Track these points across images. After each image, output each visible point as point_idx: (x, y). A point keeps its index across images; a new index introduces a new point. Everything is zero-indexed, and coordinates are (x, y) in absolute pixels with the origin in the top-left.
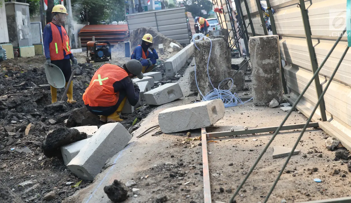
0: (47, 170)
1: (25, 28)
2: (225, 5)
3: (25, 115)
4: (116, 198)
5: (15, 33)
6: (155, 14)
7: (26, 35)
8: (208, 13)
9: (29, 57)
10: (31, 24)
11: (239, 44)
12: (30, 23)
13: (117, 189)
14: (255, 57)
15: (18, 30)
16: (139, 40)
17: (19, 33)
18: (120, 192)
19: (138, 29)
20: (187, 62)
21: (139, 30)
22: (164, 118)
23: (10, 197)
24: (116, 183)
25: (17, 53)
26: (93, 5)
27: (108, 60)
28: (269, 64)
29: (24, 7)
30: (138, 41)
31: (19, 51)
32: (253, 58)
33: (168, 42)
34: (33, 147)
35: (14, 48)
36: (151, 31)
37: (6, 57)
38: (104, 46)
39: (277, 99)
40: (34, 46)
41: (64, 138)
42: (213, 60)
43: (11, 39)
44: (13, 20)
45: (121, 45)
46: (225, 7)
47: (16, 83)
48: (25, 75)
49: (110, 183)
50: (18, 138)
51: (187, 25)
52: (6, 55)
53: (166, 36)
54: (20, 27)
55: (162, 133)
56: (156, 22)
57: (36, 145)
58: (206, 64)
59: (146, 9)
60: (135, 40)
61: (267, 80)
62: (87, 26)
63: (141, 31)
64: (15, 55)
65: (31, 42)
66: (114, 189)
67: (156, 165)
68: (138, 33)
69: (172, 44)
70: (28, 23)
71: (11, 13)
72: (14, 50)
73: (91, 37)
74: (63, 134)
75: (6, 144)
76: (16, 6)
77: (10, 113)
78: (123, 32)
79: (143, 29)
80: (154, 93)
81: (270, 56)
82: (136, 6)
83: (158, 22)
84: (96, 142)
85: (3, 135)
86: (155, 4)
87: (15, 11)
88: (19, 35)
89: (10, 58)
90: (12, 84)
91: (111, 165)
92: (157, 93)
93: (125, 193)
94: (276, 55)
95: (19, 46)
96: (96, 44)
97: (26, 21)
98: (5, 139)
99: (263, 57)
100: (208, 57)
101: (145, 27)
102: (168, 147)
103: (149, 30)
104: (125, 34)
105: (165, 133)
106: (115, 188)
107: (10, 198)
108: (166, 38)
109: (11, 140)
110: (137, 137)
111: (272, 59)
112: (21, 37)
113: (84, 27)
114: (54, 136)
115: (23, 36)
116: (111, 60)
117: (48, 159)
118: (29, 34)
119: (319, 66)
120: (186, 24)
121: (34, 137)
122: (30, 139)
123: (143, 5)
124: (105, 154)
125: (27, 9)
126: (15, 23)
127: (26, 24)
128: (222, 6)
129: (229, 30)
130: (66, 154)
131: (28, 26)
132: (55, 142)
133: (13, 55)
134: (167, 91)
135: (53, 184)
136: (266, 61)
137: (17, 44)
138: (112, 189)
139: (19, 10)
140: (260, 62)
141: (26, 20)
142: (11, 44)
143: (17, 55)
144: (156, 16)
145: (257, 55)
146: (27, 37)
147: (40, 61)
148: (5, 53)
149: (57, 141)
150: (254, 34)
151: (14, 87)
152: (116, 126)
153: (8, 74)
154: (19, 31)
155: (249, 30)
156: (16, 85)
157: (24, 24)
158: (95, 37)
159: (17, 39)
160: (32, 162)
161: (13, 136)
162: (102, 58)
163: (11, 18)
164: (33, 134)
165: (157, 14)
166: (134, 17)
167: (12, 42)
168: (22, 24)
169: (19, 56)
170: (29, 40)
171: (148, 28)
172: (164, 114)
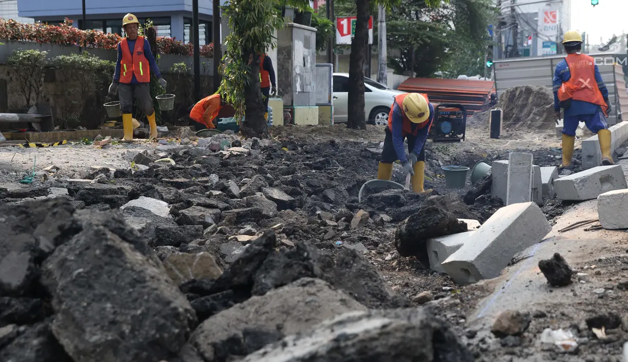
0: (405, 272)
1: (306, 72)
3: (334, 207)
4: (556, 278)
5: (289, 80)
6: (552, 62)
7: (307, 85)
9: (311, 125)
10: (317, 66)
12: (315, 64)
13: (558, 266)
15: (294, 74)
16: (515, 109)
17: (296, 81)
18: (563, 270)
19: (516, 89)
20: (616, 153)
21: (519, 90)
22: (608, 203)
23: (380, 279)
24: (557, 257)
25: (289, 116)
26: (427, 39)
27: (459, 141)
29: (307, 33)
30: (514, 112)
31: (292, 112)
34: (369, 245)
35: (285, 107)
36: (542, 94)
37: (272, 122)
38: (453, 113)
40: (318, 107)
41: (437, 223)
43: (281, 90)
44: (287, 57)
45: (479, 118)
47: (308, 158)
48: (319, 150)
49: (549, 256)
50: (342, 230)
51: (613, 88)
52: (272, 118)
54: (298, 70)
55: (600, 229)
56: (550, 79)
57: (374, 242)
59: (526, 53)
60: (509, 109)
62: (410, 79)
63: (521, 92)
64: (285, 119)
65: (313, 100)
66: (554, 264)
67: (604, 258)
68: (514, 95)
70: (312, 63)
71: (285, 44)
72: (284, 111)
74: (436, 217)
75: (323, 237)
76: (295, 30)
77: (309, 200)
78: (482, 96)
79: (525, 90)
80: (576, 179)
82: (506, 48)
84: (494, 230)
85: (318, 223)
86: (544, 47)
87: (292, 40)
88: (296, 84)
89: (276, 125)
90: (300, 160)
91: (526, 258)
92: (580, 178)
93: (569, 273)
95: (294, 105)
96: (439, 109)
97: (309, 59)
98: (322, 229)
101: (530, 85)
102: (617, 243)
103: (538, 91)
104: (485, 100)
105: (606, 229)
106: (556, 263)
107: (380, 281)
109: (331, 232)
110: (559, 231)
112: (299, 89)
113: (406, 82)
114: (421, 220)
115: (302, 86)
116: (464, 140)
117: (402, 259)
118: (312, 85)
120: (613, 85)
121: (370, 231)
122: (362, 233)
123: (519, 47)
124: (507, 249)
125: (313, 37)
126: (290, 61)
127: (308, 65)
130: (437, 250)
131: (312, 70)
132: (421, 228)
133: (283, 120)
134: (600, 177)
135: (421, 287)
137: (290, 99)
138: (552, 264)
139: (300, 39)
141: (309, 57)
142: (280, 99)
143: (289, 120)
144: (552, 65)
146: (309, 89)
147: (334, 133)
148: (271, 115)
149: (424, 227)
151: (304, 164)
152: (529, 207)
153: (288, 146)
154: (296, 77)
156: (307, 162)
157: (304, 65)
159: (292, 91)
160: (376, 261)
161: (333, 226)
162: (447, 136)
163: (284, 51)
164: (365, 227)
166: (508, 65)
167: (281, 96)
168: (302, 65)
169: (292, 121)
170: (311, 94)
171: (535, 88)
172: (608, 197)
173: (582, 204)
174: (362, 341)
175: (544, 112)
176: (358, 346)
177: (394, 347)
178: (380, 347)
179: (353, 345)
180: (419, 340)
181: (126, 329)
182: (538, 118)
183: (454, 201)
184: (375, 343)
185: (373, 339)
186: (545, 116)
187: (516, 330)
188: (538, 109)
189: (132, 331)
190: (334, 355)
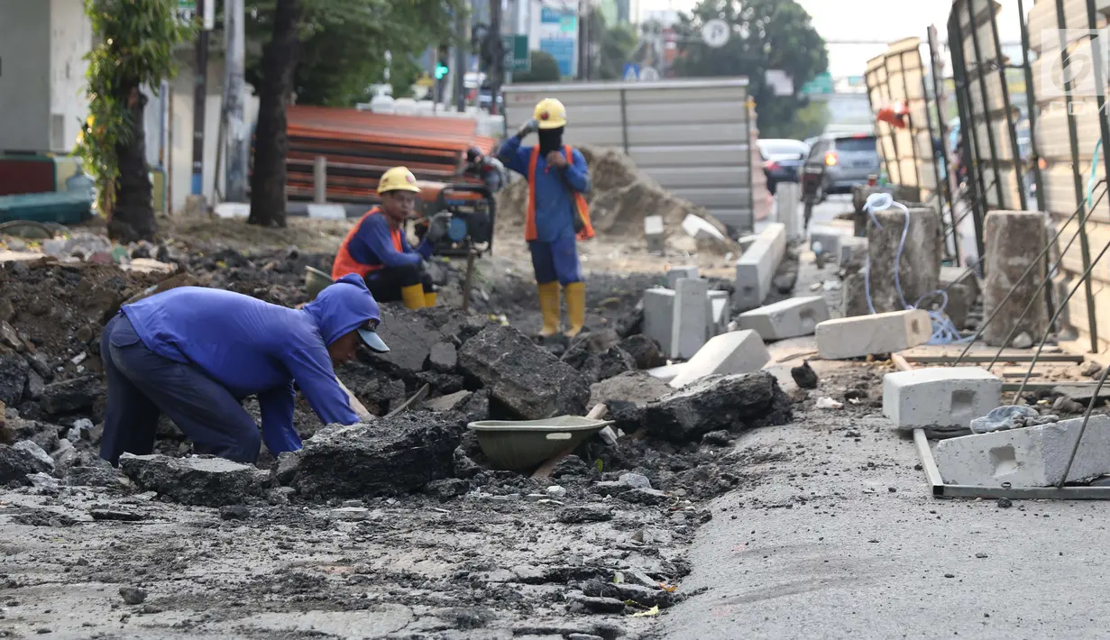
2: (921, 104)
4: (806, 382)
6: (623, 96)
8: (797, 87)
11: (958, 238)
13: (808, 372)
14: (994, 251)
18: (812, 375)
22: (827, 332)
28: (1020, 266)
32: (991, 252)
33: (676, 211)
36: (613, 164)
39: (1031, 334)
42: (907, 253)
46: (917, 109)
53: (666, 187)
55: (819, 359)
56: (619, 129)
58: (892, 259)
61: (1015, 297)
69: (694, 224)
73: (313, 159)
80: (771, 313)
81: (1024, 251)
83: (631, 129)
86: (544, 20)
92: (777, 312)
93: (816, 378)
94: (1036, 250)
96: (446, 194)
99: (1011, 251)
100: (897, 246)
103: (605, 159)
105: (826, 359)
106: (806, 369)
108: (668, 195)
111: (1028, 257)
119: (1092, 262)
120: (744, 147)
123: (505, 31)
128: (907, 104)
129: (926, 188)
134: (798, 311)
136: (1016, 261)
138: (803, 370)
140: (1003, 260)
144: (623, 103)
145: (999, 247)
148: (93, 193)
150: (1001, 206)
152: (749, 336)
155: (992, 197)
158: (328, 160)
165: (628, 96)
166: (533, 98)
171: (599, 152)
172: (827, 326)
173: (778, 344)
174: (735, 383)
175: (616, 199)
176: (733, 386)
177: (753, 387)
178: (745, 387)
179: (731, 386)
180: (765, 384)
181: (558, 389)
182: (603, 212)
183: (611, 340)
184: (742, 385)
185: (741, 383)
186: (618, 208)
187: (799, 400)
188: (605, 194)
189: (561, 390)
190: (721, 391)
